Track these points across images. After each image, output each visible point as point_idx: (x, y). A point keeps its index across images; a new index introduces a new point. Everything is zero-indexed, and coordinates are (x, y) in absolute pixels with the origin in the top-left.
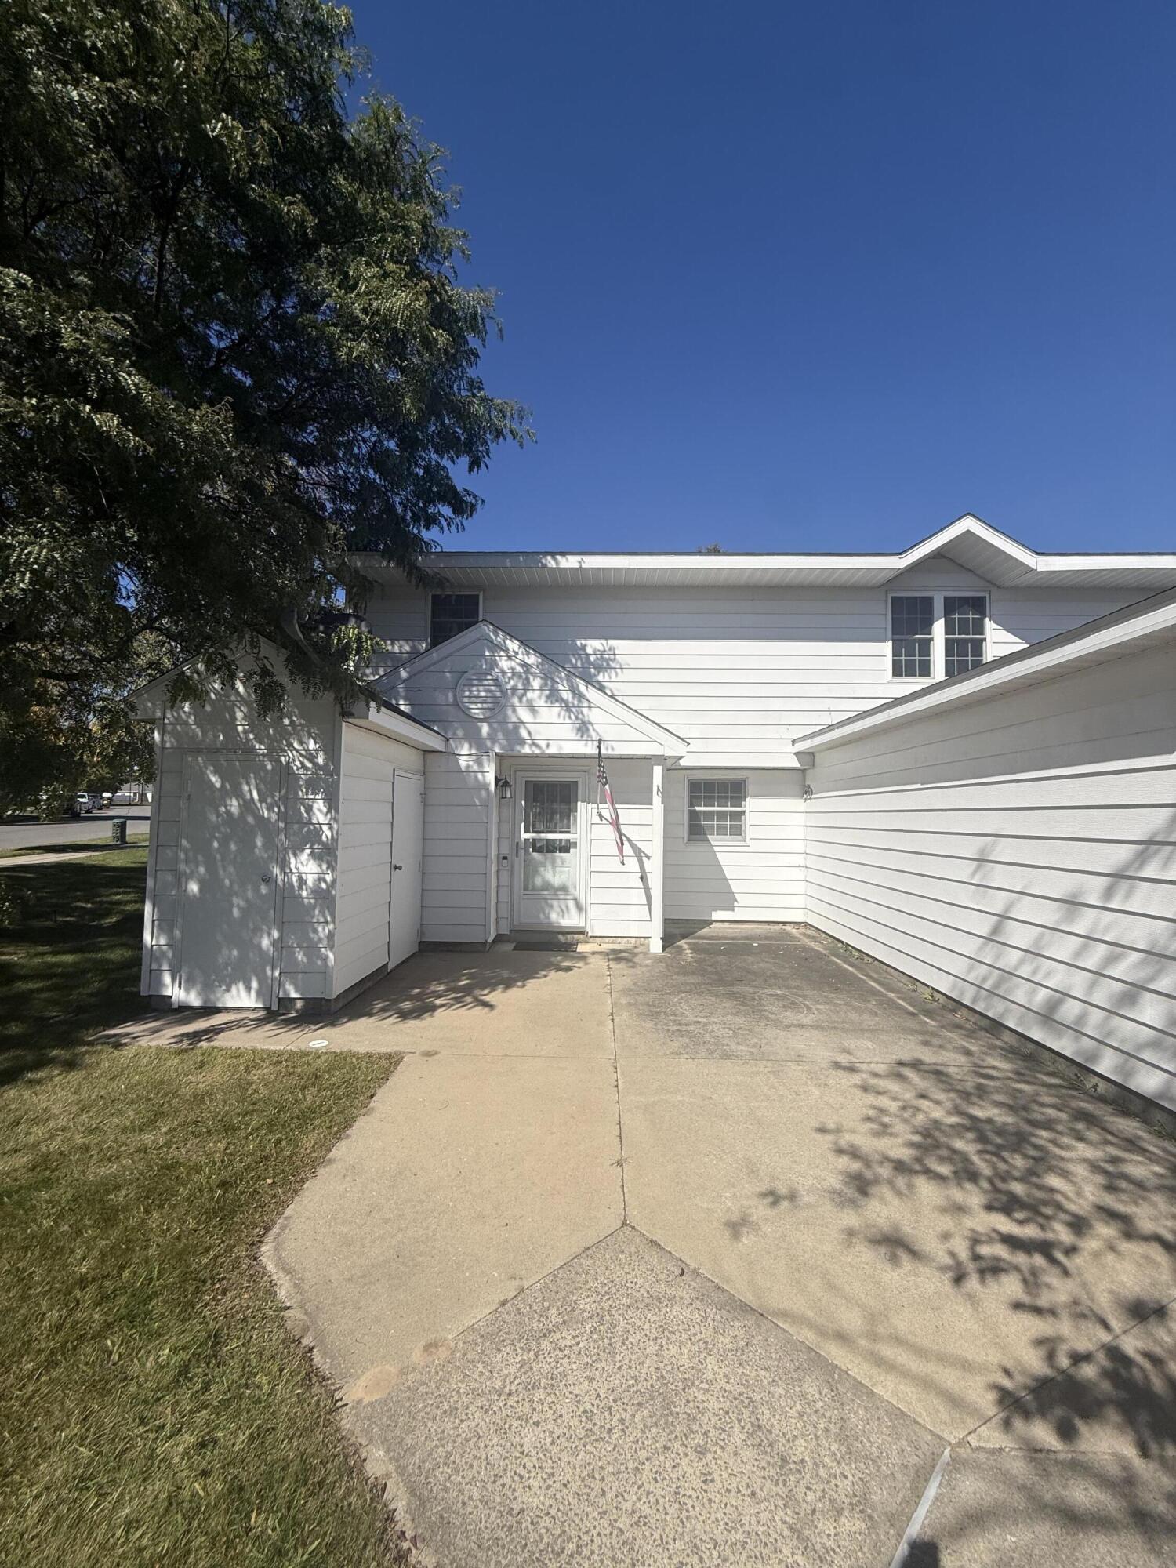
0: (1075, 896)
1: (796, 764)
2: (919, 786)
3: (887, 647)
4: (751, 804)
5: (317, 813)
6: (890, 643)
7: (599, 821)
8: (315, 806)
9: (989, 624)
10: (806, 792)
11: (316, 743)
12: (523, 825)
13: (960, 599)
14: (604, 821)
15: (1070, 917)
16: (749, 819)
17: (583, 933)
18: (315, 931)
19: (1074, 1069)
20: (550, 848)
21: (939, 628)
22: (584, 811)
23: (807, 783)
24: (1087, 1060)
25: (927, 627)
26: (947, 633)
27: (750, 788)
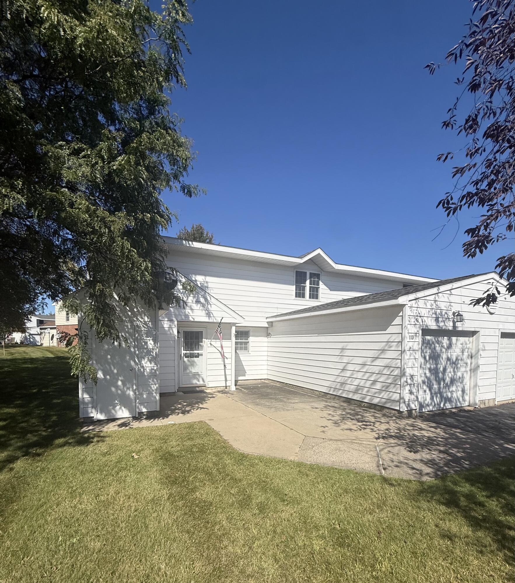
0: (365, 363)
1: (267, 326)
2: (317, 335)
3: (294, 287)
4: (251, 339)
5: (150, 345)
6: (295, 286)
7: (210, 346)
8: (149, 343)
9: (321, 283)
10: (268, 335)
11: (148, 318)
12: (183, 348)
13: (313, 273)
14: (212, 346)
15: (362, 368)
16: (251, 344)
17: (205, 386)
18: (151, 388)
19: (359, 403)
20: (192, 356)
21: (308, 282)
22: (206, 343)
23: (269, 332)
24: (363, 399)
25: (305, 282)
26: (310, 284)
27: (251, 333)
